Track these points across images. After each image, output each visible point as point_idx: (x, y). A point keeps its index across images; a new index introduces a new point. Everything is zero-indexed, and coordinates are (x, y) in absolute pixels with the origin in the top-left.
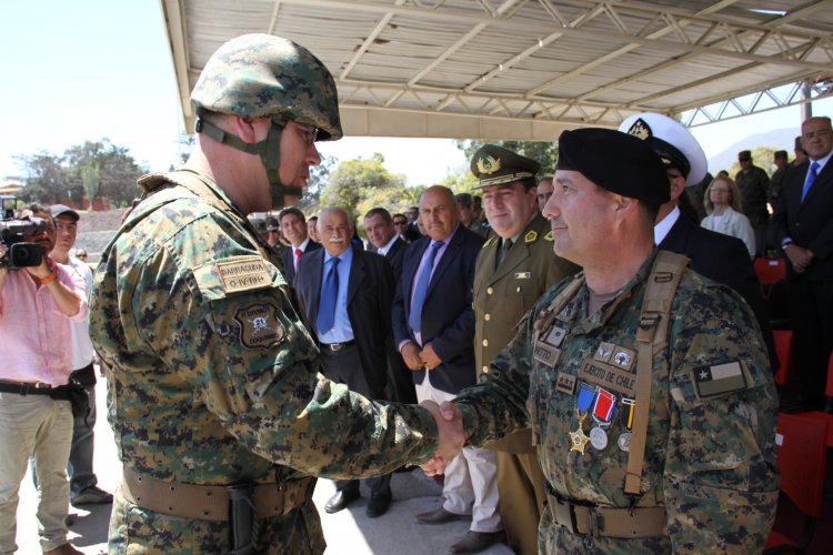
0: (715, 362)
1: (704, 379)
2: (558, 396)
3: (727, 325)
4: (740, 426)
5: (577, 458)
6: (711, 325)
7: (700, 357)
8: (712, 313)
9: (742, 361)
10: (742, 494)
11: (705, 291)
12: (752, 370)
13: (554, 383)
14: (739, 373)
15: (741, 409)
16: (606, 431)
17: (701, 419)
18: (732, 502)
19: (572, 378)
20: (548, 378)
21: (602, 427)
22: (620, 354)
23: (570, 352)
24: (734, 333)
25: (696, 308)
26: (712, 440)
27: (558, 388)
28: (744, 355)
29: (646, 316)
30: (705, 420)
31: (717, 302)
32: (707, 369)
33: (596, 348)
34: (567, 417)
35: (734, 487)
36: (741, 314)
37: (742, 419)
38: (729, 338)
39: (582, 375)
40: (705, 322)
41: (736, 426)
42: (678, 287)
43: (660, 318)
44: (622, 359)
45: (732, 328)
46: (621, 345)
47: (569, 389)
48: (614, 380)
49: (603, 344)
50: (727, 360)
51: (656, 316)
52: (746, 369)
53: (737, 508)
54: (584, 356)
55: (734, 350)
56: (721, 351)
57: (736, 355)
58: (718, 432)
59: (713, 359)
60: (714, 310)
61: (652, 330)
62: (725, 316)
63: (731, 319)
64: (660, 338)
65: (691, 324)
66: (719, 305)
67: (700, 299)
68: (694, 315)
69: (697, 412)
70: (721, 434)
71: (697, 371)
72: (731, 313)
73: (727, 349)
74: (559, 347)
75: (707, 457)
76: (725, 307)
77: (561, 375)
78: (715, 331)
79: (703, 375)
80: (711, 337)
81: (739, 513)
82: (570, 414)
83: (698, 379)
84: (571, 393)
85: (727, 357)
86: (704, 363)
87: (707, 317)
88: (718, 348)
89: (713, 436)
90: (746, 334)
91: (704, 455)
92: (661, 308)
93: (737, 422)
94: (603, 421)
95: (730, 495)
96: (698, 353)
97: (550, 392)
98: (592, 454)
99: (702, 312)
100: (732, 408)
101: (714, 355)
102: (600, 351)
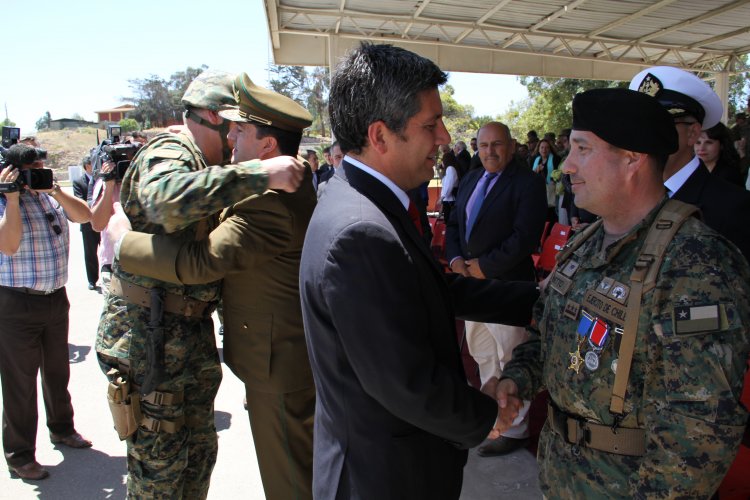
0: (696, 303)
1: (683, 319)
2: (564, 320)
3: (714, 271)
4: (712, 363)
5: (572, 375)
6: (696, 269)
7: (683, 298)
8: (699, 259)
9: (722, 306)
10: (708, 424)
11: (699, 239)
12: (730, 314)
13: (562, 308)
14: (716, 315)
15: (716, 348)
16: (598, 355)
17: (676, 353)
18: (699, 430)
19: (577, 306)
20: (558, 303)
21: (596, 351)
22: (618, 289)
23: (579, 283)
24: (718, 279)
25: (685, 253)
26: (685, 374)
27: (565, 313)
28: (726, 300)
29: (642, 258)
30: (681, 355)
31: (708, 249)
32: (687, 310)
33: (599, 281)
34: (569, 340)
35: (702, 417)
36: (730, 262)
37: (714, 357)
38: (713, 283)
39: (585, 304)
40: (691, 267)
41: (709, 363)
42: (677, 234)
43: (653, 260)
44: (619, 293)
45: (717, 273)
46: (620, 281)
47: (574, 315)
48: (610, 311)
49: (606, 278)
50: (708, 303)
51: (650, 259)
52: (724, 312)
53: (702, 436)
54: (589, 287)
55: (716, 293)
56: (703, 294)
57: (718, 299)
58: (691, 366)
59: (694, 301)
60: (703, 256)
61: (644, 270)
62: (712, 263)
63: (717, 265)
64: (650, 279)
65: (678, 267)
66: (709, 253)
67: (693, 245)
68: (682, 259)
69: (674, 347)
70: (693, 369)
71: (678, 310)
72: (719, 260)
73: (709, 293)
74: (571, 278)
75: (682, 389)
76: (715, 254)
77: (569, 302)
78: (700, 276)
79: (683, 314)
80: (696, 281)
81: (704, 440)
82: (572, 337)
83: (678, 318)
84: (574, 318)
85: (708, 300)
86: (686, 303)
87: (694, 262)
88: (701, 291)
89: (686, 370)
90: (731, 280)
91: (679, 386)
92: (656, 253)
93: (710, 359)
94: (597, 346)
95: (697, 424)
96: (681, 295)
97: (559, 315)
98: (585, 374)
99: (690, 257)
100: (706, 346)
101: (696, 298)
102: (602, 284)
